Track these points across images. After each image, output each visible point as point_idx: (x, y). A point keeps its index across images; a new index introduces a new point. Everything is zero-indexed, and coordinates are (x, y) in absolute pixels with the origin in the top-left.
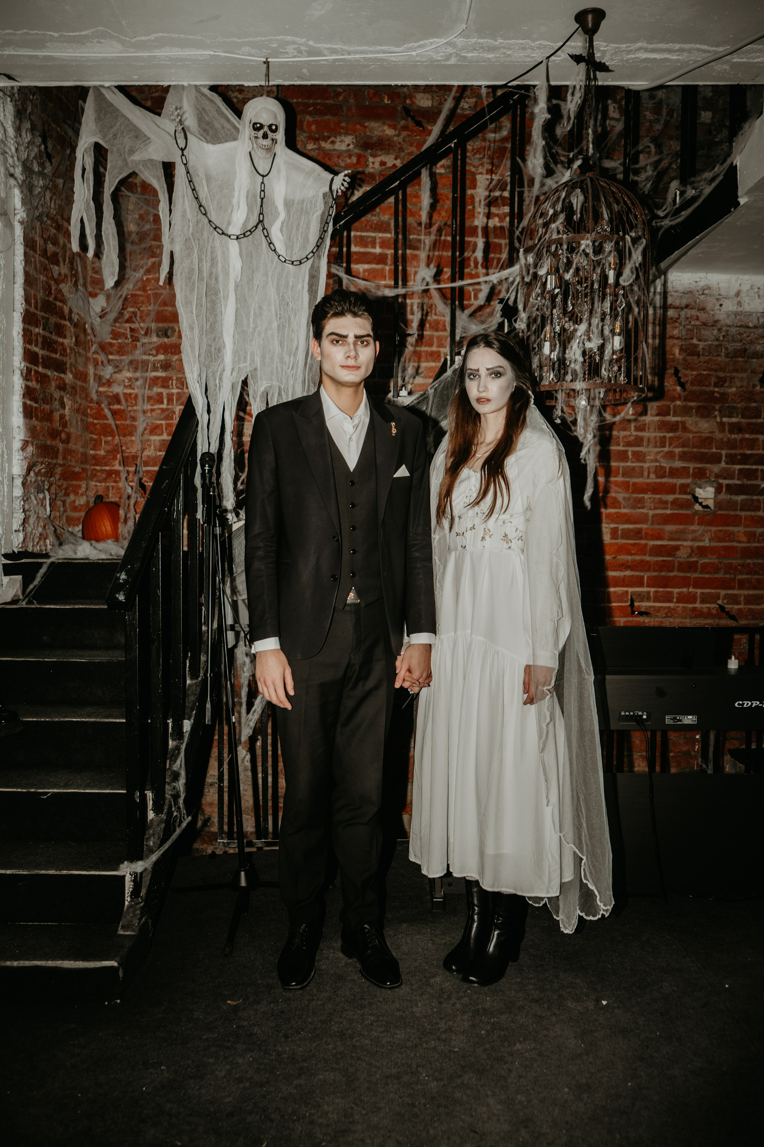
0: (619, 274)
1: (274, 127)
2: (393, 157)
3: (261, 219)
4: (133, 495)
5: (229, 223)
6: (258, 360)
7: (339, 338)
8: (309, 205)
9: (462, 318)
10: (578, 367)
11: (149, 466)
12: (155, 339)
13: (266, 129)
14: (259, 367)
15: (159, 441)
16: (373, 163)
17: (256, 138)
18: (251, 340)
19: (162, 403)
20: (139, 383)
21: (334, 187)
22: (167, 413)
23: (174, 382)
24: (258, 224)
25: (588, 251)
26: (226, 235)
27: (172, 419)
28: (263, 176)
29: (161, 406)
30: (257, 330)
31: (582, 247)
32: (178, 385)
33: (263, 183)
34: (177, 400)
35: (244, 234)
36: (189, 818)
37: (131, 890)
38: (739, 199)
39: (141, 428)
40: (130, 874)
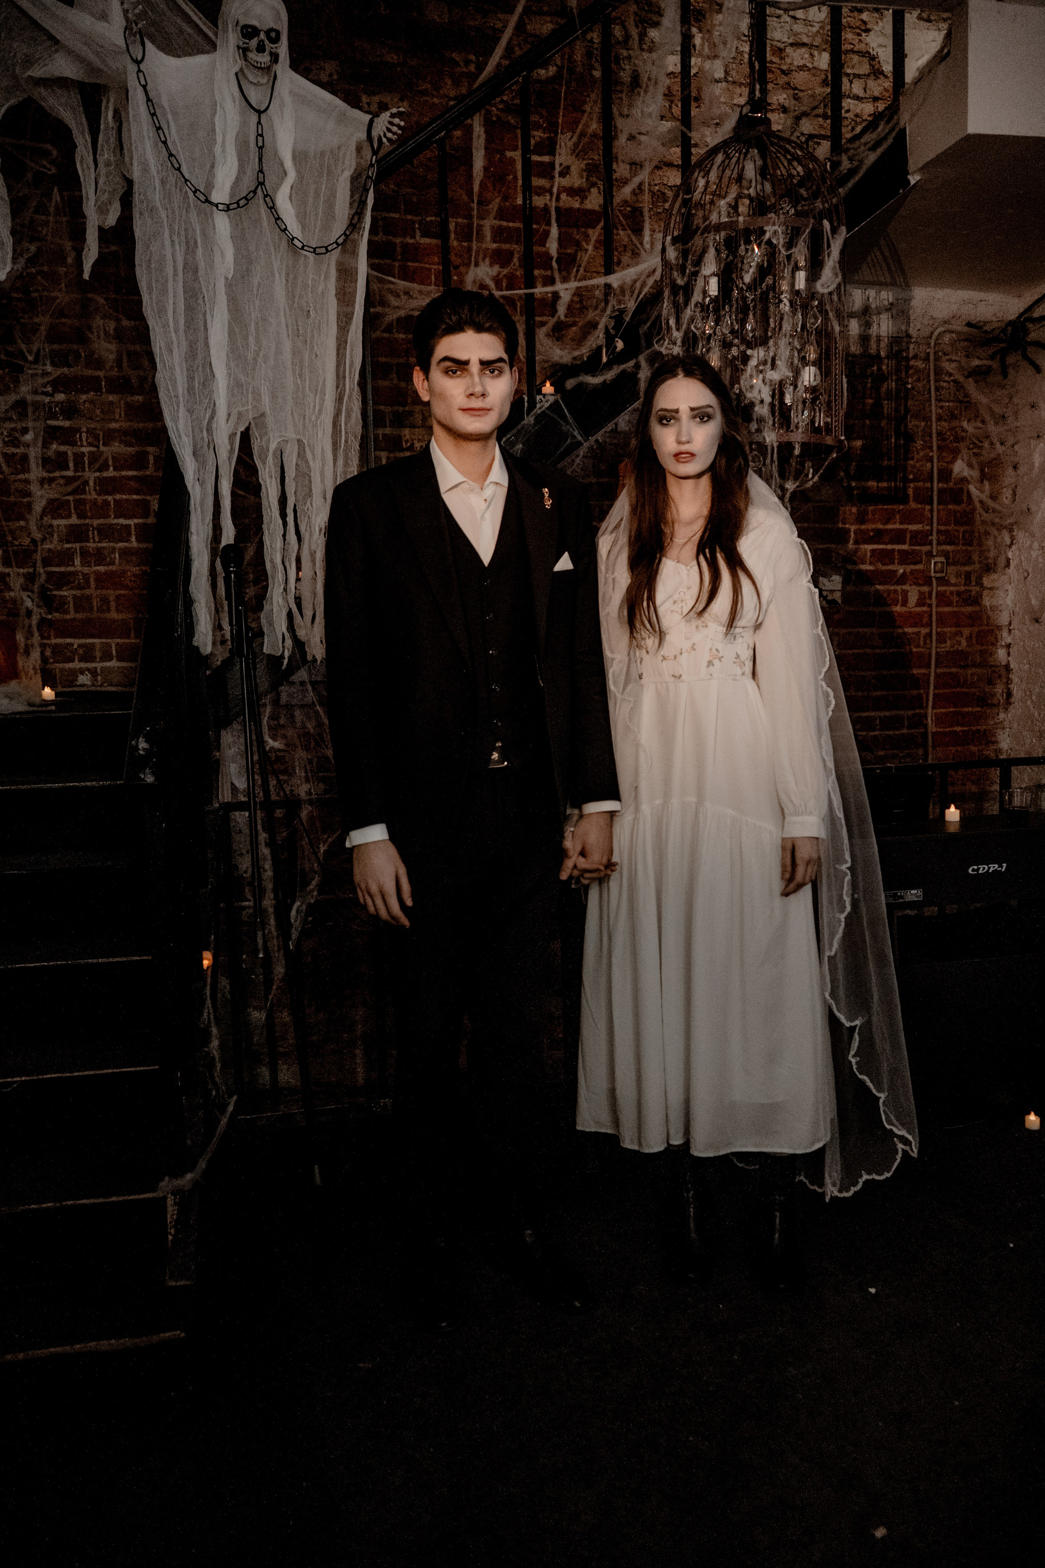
0: (812, 278)
1: (273, 35)
2: (398, 97)
3: (261, 180)
4: (35, 610)
5: (210, 185)
6: (266, 399)
7: (457, 367)
8: (331, 162)
9: (542, 336)
10: (765, 411)
11: (52, 566)
12: (49, 368)
13: (262, 36)
14: (268, 411)
15: (65, 526)
16: (369, 104)
17: (245, 50)
18: (254, 369)
19: (67, 468)
20: (29, 437)
21: (375, 134)
22: (75, 485)
23: (84, 434)
24: (257, 188)
25: (775, 242)
26: (211, 203)
27: (84, 492)
28: (260, 113)
29: (65, 473)
30: (261, 354)
31: (767, 236)
32: (90, 440)
33: (259, 123)
34: (90, 464)
35: (238, 203)
36: (235, 1098)
37: (175, 1217)
38: (910, 177)
39: (38, 508)
40: (173, 1194)
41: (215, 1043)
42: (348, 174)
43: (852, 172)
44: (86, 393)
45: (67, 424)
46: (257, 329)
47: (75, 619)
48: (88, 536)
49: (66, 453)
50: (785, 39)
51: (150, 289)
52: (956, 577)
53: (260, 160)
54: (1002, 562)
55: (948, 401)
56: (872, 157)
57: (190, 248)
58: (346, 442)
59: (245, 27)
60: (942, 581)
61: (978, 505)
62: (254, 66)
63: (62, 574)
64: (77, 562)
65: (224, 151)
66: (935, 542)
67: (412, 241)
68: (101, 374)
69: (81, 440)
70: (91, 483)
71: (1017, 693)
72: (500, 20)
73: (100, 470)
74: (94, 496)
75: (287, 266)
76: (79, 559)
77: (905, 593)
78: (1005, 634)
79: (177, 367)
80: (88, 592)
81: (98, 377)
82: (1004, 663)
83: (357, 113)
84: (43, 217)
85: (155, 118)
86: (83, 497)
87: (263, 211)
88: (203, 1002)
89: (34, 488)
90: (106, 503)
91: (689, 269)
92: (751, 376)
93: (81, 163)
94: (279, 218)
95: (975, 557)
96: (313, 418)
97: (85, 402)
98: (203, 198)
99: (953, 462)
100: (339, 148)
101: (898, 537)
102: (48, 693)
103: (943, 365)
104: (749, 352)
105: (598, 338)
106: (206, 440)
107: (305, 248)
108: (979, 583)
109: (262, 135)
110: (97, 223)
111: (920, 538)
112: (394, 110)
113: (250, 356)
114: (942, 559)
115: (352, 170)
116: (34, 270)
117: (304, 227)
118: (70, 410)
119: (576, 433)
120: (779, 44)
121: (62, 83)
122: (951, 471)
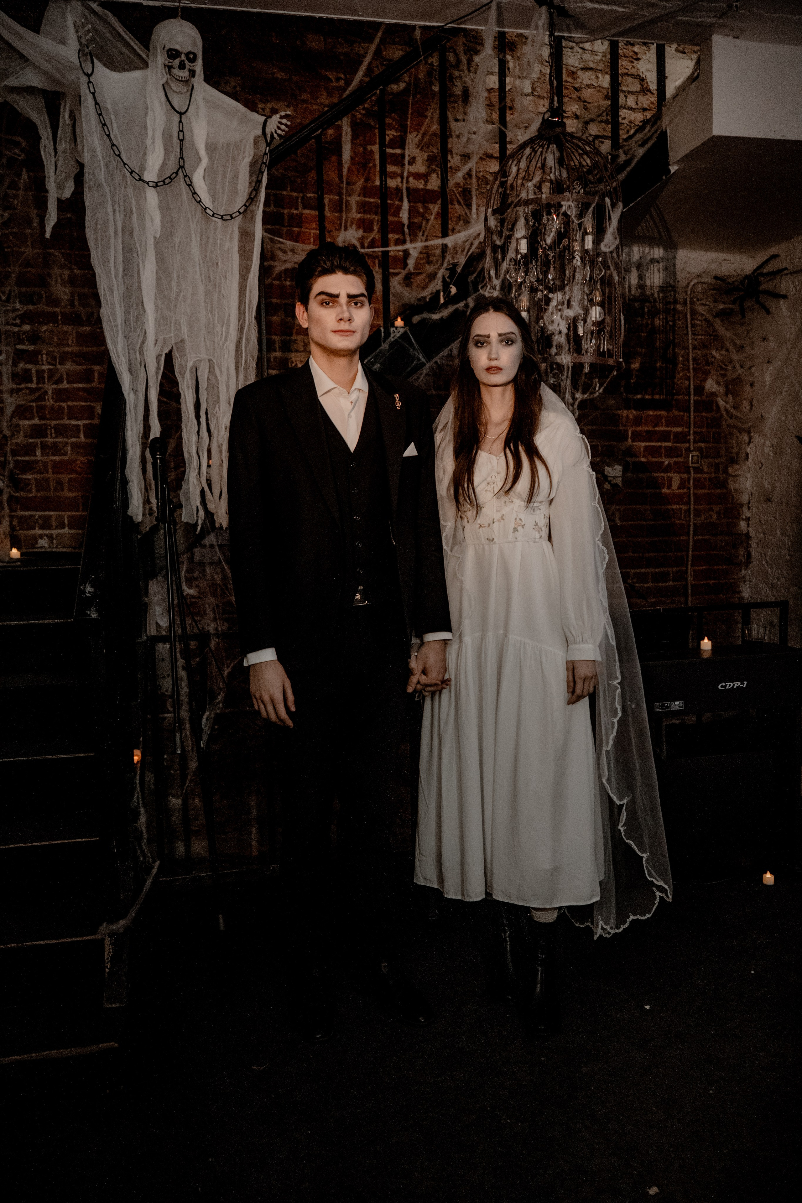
0: (598, 241)
1: (191, 56)
2: (286, 104)
3: (182, 164)
4: (6, 490)
5: (143, 168)
6: (185, 329)
7: (330, 299)
8: (235, 151)
9: (395, 283)
10: (562, 339)
11: (19, 456)
12: (18, 306)
14: (186, 338)
15: (29, 425)
17: (170, 68)
18: (175, 306)
19: (31, 381)
21: (268, 131)
22: (37, 394)
23: (44, 356)
24: (178, 170)
25: (569, 213)
26: (144, 181)
27: (44, 400)
28: (181, 114)
29: (30, 385)
30: (181, 295)
31: (563, 209)
32: (49, 360)
33: (180, 121)
34: (49, 378)
35: (164, 181)
36: (158, 863)
37: (111, 954)
38: (670, 167)
39: (9, 410)
40: (110, 937)
41: (143, 820)
42: (247, 160)
43: (628, 162)
44: (47, 324)
45: (31, 348)
46: (178, 276)
47: (35, 497)
48: (47, 434)
49: (30, 370)
50: (577, 65)
51: (96, 245)
52: (708, 467)
53: (181, 149)
54: (742, 455)
55: (702, 335)
56: (641, 152)
57: (128, 214)
58: (246, 361)
59: (170, 50)
60: (697, 470)
61: (724, 413)
62: (176, 79)
63: (28, 462)
64: (39, 452)
65: (153, 143)
66: (692, 440)
67: (295, 212)
68: (58, 310)
69: (42, 360)
70: (50, 393)
71: (754, 554)
72: (363, 48)
73: (56, 383)
74: (51, 402)
75: (201, 229)
76: (39, 450)
77: (670, 479)
78: (745, 510)
79: (117, 304)
80: (47, 475)
81: (55, 312)
82: (744, 532)
83: (254, 116)
84: (14, 192)
85: (101, 117)
86: (43, 403)
87: (183, 185)
88: (134, 788)
89: (6, 396)
90: (61, 408)
91: (506, 233)
92: (552, 314)
93: (45, 150)
94: (195, 193)
95: (723, 452)
96: (221, 343)
97: (45, 331)
98: (137, 178)
99: (705, 380)
100: (241, 141)
101: (665, 437)
102: (15, 553)
103: (697, 308)
104: (550, 295)
105: (437, 285)
106: (139, 360)
107: (215, 215)
108: (726, 471)
109: (182, 131)
110: (56, 196)
111: (681, 438)
112: (283, 113)
113: (173, 296)
114: (697, 453)
115: (251, 158)
116: (7, 232)
117: (214, 199)
118: (34, 338)
119: (421, 356)
120: (572, 69)
121: (30, 90)
122: (704, 388)
